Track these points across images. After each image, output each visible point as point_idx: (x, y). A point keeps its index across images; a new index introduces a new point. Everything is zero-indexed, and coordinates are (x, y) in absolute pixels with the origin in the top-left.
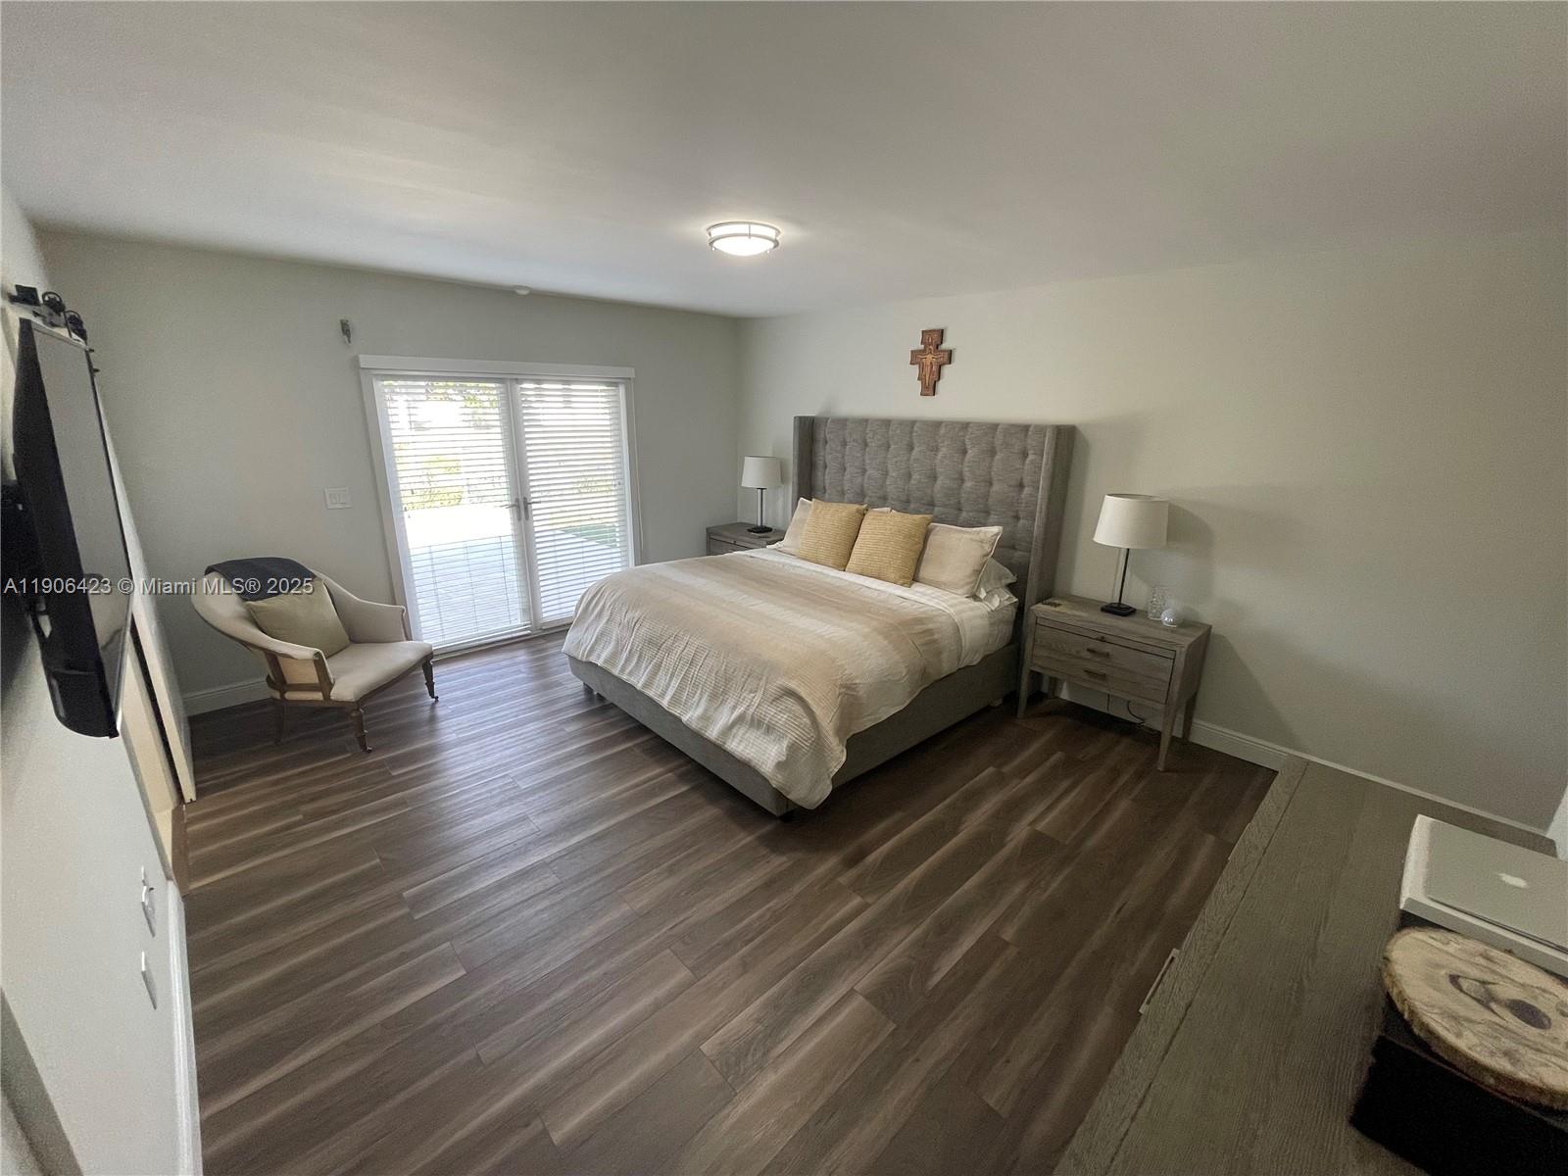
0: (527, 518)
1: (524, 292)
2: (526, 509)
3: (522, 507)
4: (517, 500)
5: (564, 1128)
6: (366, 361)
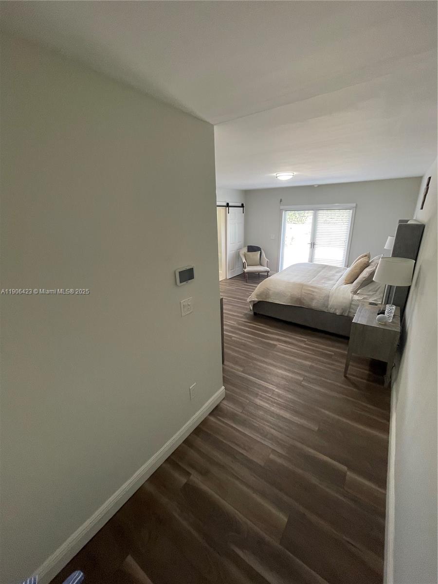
0: (313, 248)
1: (317, 186)
2: (314, 244)
4: (312, 242)
6: (282, 207)
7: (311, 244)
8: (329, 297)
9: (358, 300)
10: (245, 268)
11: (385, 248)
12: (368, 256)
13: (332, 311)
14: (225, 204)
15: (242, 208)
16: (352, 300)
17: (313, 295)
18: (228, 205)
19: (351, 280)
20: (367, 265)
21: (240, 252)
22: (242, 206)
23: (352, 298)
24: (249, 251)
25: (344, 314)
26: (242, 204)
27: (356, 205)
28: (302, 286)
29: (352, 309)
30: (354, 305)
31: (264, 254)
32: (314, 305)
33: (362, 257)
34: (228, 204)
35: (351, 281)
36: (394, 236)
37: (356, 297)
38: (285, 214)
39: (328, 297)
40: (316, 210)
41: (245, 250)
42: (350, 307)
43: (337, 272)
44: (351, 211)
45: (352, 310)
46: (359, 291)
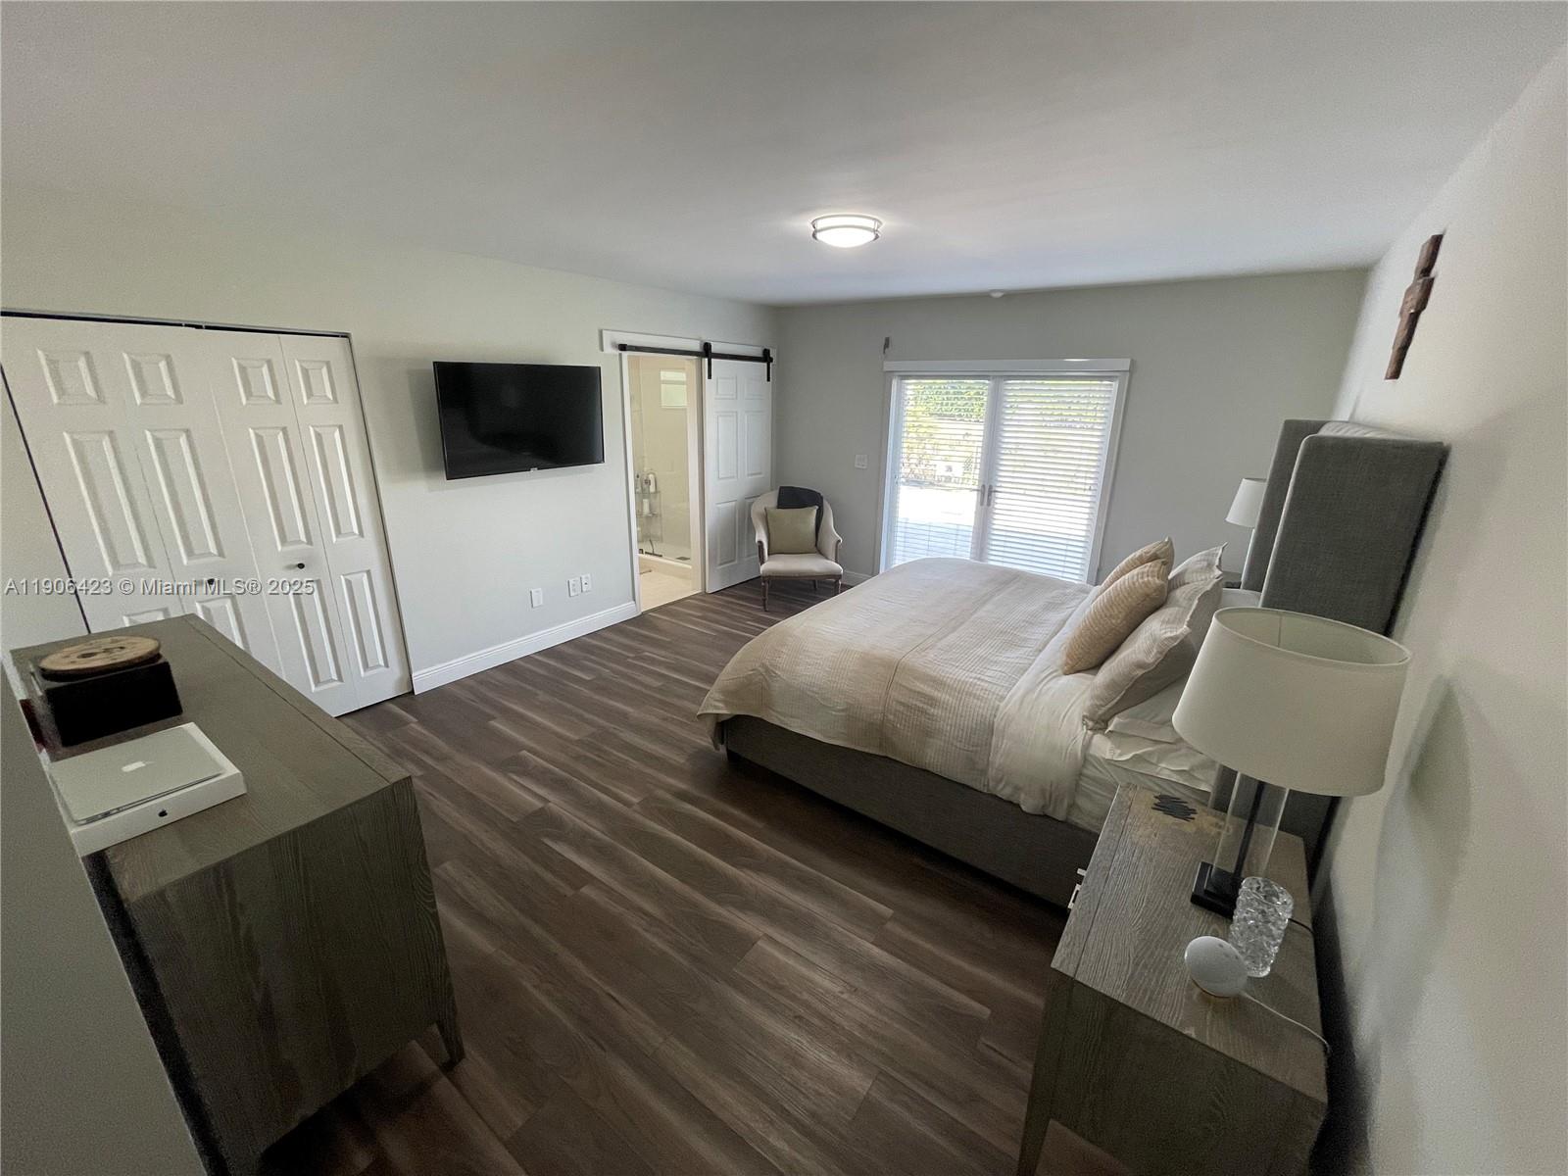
0: (989, 504)
1: (1000, 295)
2: (989, 495)
3: (987, 493)
4: (984, 486)
5: (498, 725)
6: (888, 366)
7: (983, 494)
8: (991, 731)
9: (1109, 762)
10: (762, 562)
11: (1230, 519)
12: (1164, 558)
13: (1005, 792)
14: (696, 346)
15: (765, 364)
16: (1086, 759)
17: (931, 717)
18: (706, 351)
19: (1092, 654)
20: (1154, 603)
21: (753, 507)
22: (766, 357)
23: (1087, 746)
24: (781, 505)
25: (1049, 811)
26: (766, 352)
27: (1133, 363)
28: (893, 671)
29: (1088, 796)
30: (1094, 780)
31: (829, 520)
32: (933, 757)
33: (1141, 561)
34: (707, 347)
35: (1094, 661)
36: (1265, 480)
37: (1104, 747)
38: (900, 390)
39: (986, 732)
40: (1000, 377)
41: (770, 500)
42: (1076, 788)
43: (1051, 606)
44: (1115, 385)
45: (1081, 802)
46: (1116, 720)
